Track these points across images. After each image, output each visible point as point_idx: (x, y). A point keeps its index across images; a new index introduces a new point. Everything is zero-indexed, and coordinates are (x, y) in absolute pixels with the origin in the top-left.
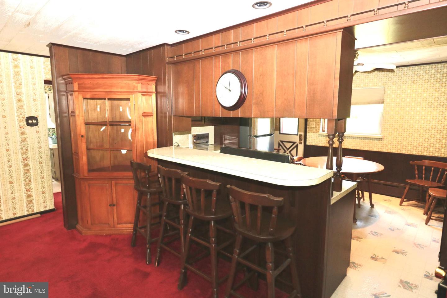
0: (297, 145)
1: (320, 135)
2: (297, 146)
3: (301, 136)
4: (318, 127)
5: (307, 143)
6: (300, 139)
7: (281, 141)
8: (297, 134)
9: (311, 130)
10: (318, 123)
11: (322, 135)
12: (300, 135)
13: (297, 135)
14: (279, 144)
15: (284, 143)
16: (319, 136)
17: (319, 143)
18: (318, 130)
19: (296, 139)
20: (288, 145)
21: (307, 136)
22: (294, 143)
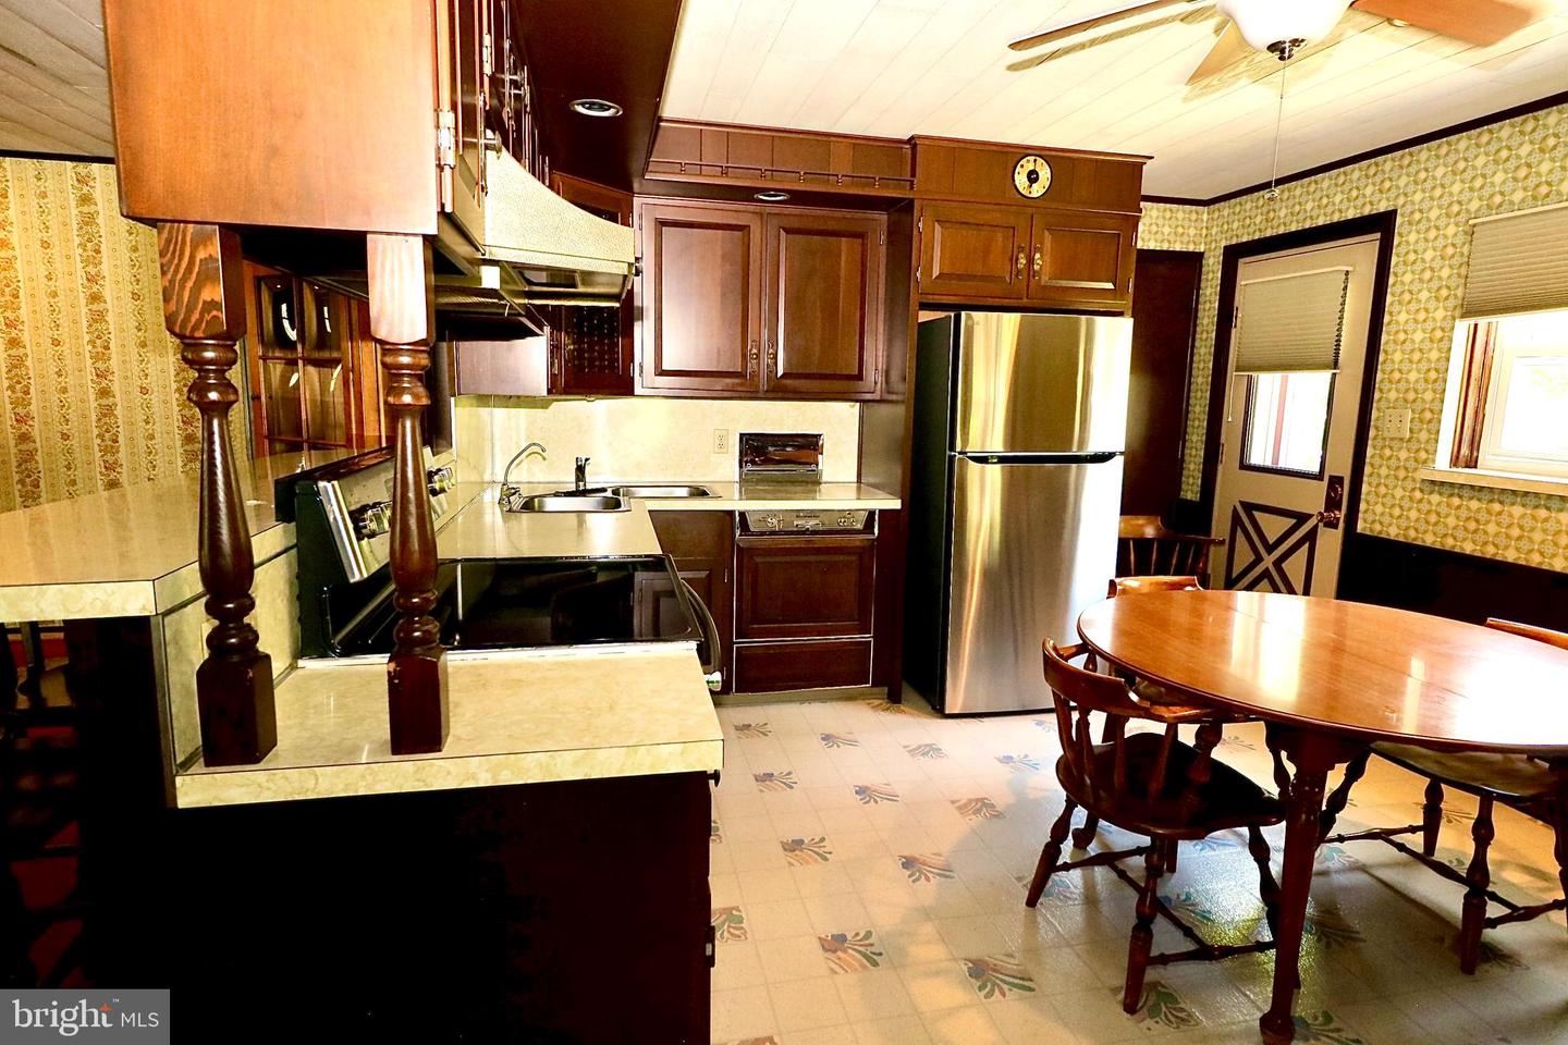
0: (1314, 530)
1: (1433, 482)
2: (1311, 537)
3: (1335, 482)
4: (1424, 436)
5: (1361, 527)
6: (1332, 503)
7: (1243, 504)
8: (1315, 469)
9: (1388, 452)
10: (1428, 415)
11: (1442, 483)
12: (1331, 477)
13: (1319, 477)
14: (1236, 520)
15: (1257, 514)
16: (1427, 488)
17: (1422, 529)
18: (1423, 455)
19: (1312, 499)
20: (1273, 527)
21: (1365, 488)
22: (1302, 518)
